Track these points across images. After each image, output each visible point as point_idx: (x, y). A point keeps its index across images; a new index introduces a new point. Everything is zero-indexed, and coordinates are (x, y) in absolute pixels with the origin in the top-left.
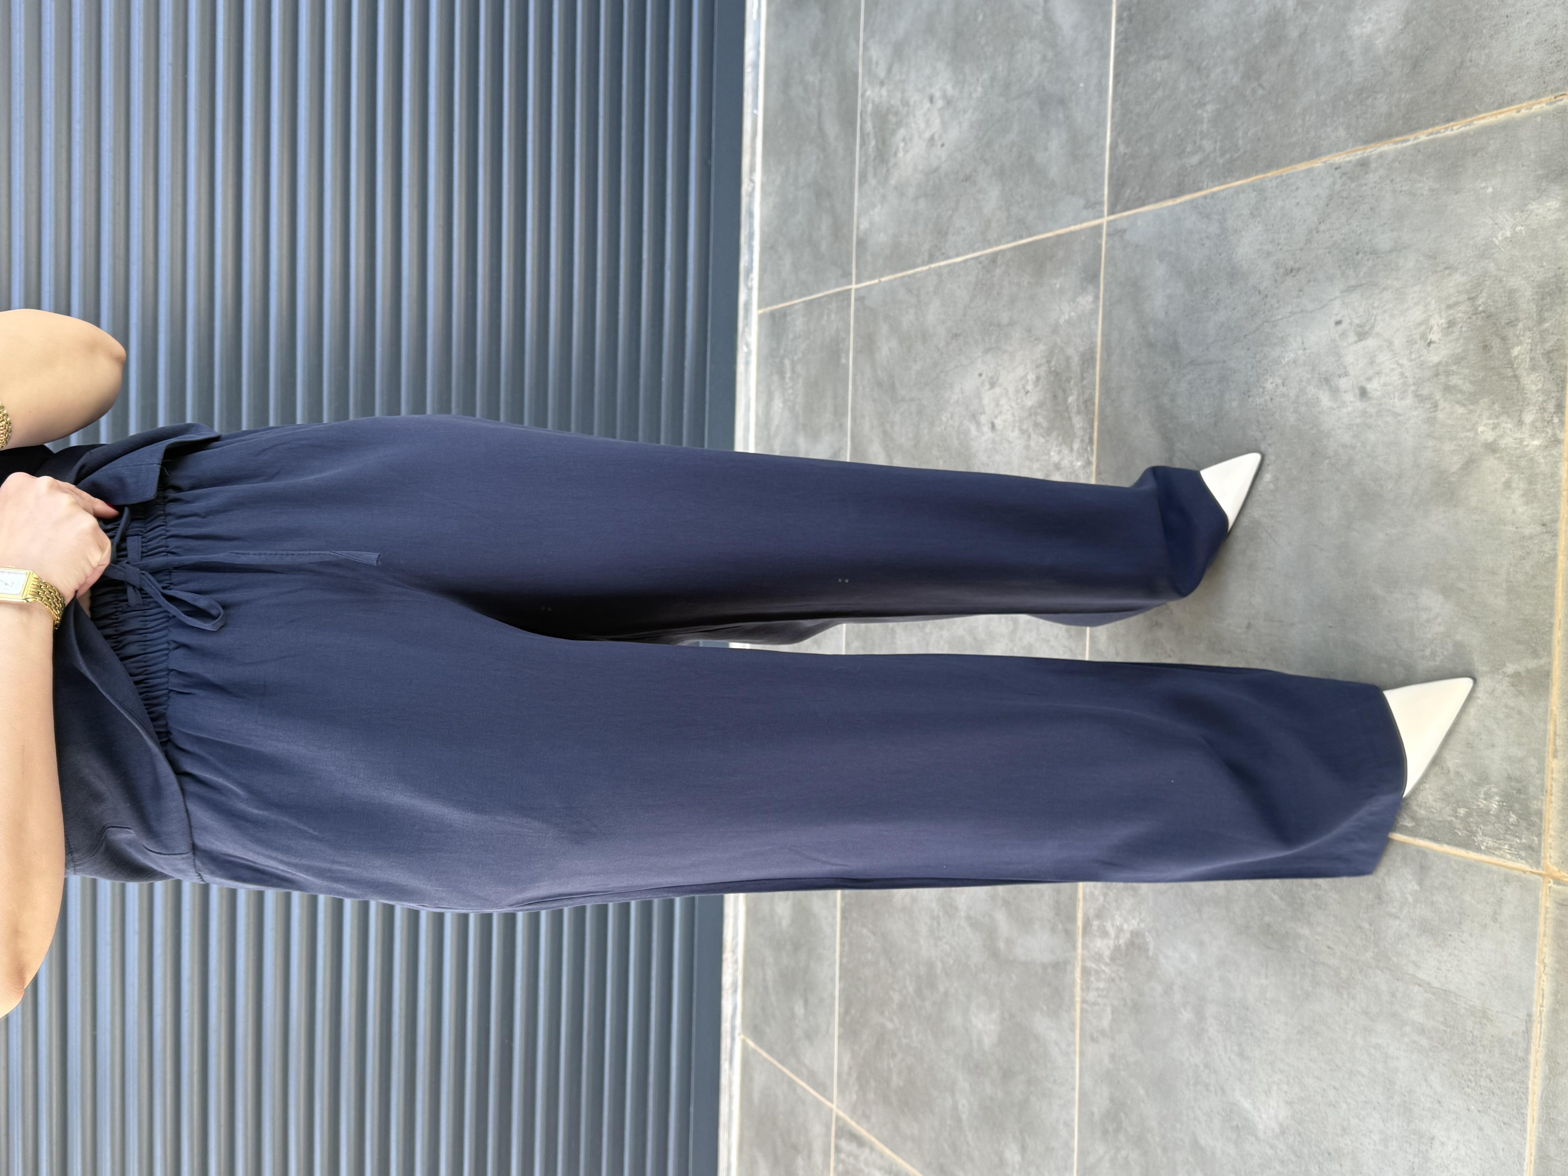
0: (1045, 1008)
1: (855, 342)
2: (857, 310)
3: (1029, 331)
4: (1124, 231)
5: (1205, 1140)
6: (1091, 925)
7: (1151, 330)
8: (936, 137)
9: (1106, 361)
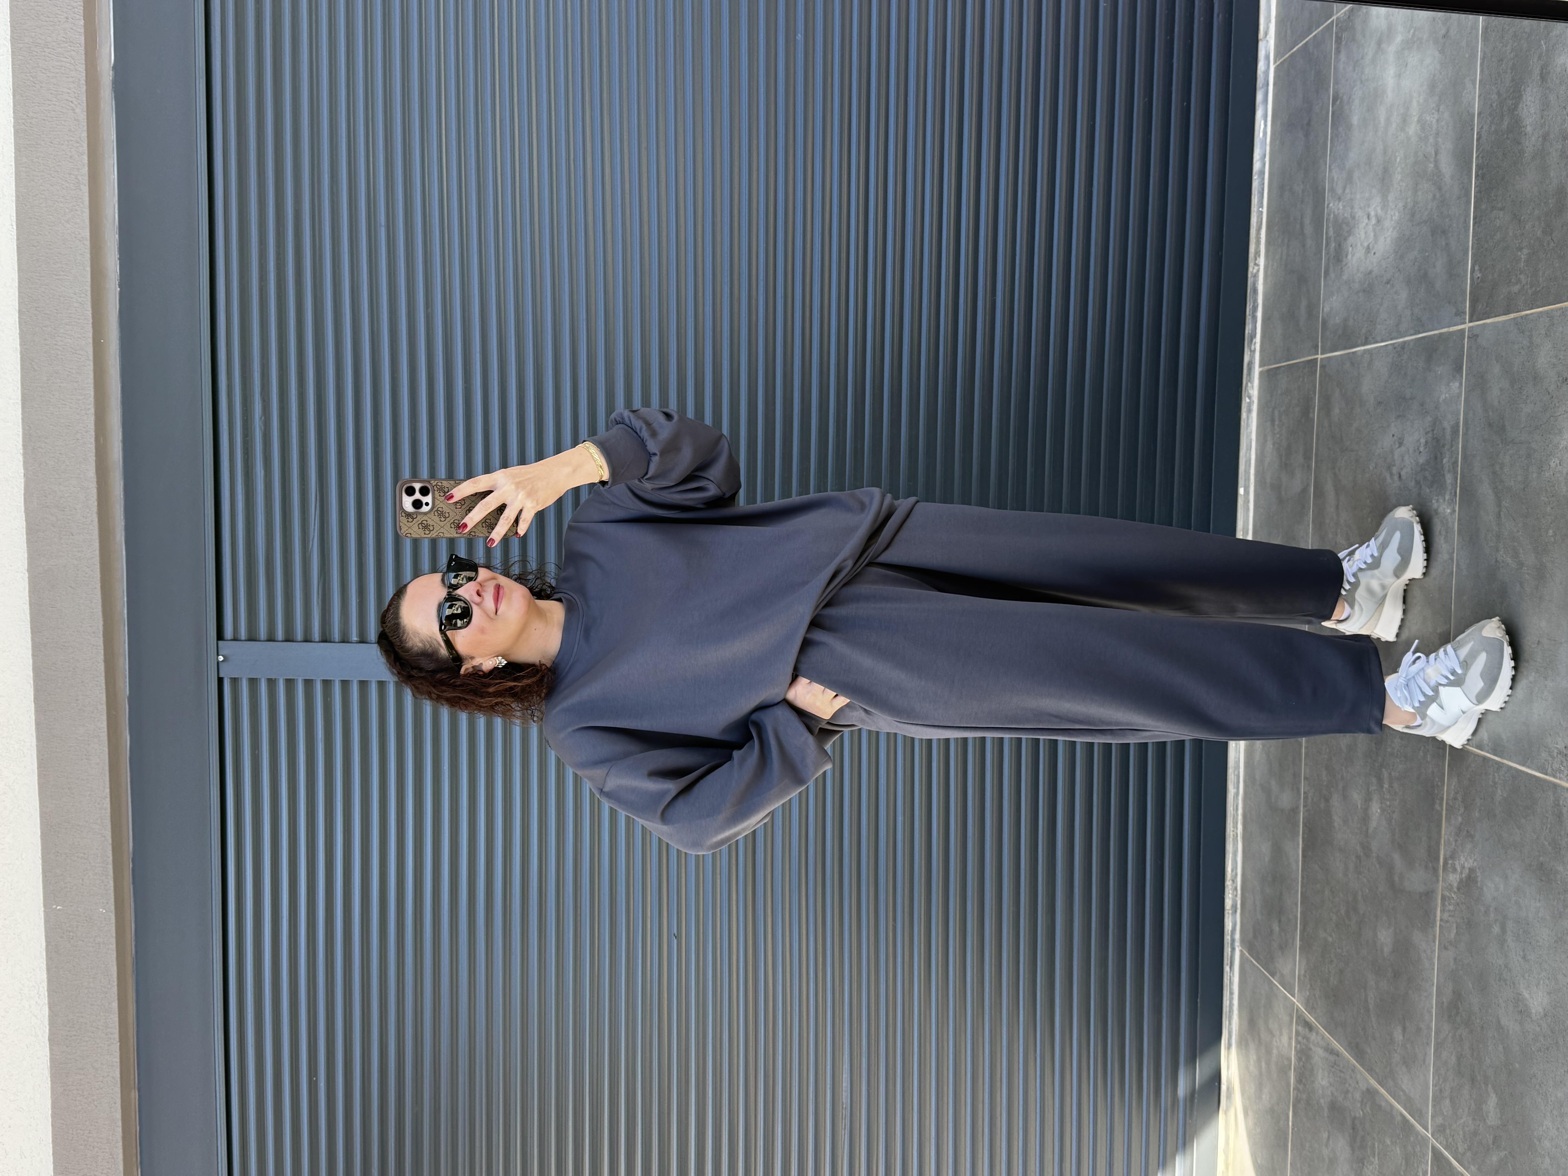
0: (1419, 925)
1: (1319, 401)
2: (1320, 375)
3: (1422, 405)
4: (1477, 336)
5: (1504, 1021)
6: (1447, 864)
7: (1491, 413)
8: (1371, 245)
9: (1465, 434)
